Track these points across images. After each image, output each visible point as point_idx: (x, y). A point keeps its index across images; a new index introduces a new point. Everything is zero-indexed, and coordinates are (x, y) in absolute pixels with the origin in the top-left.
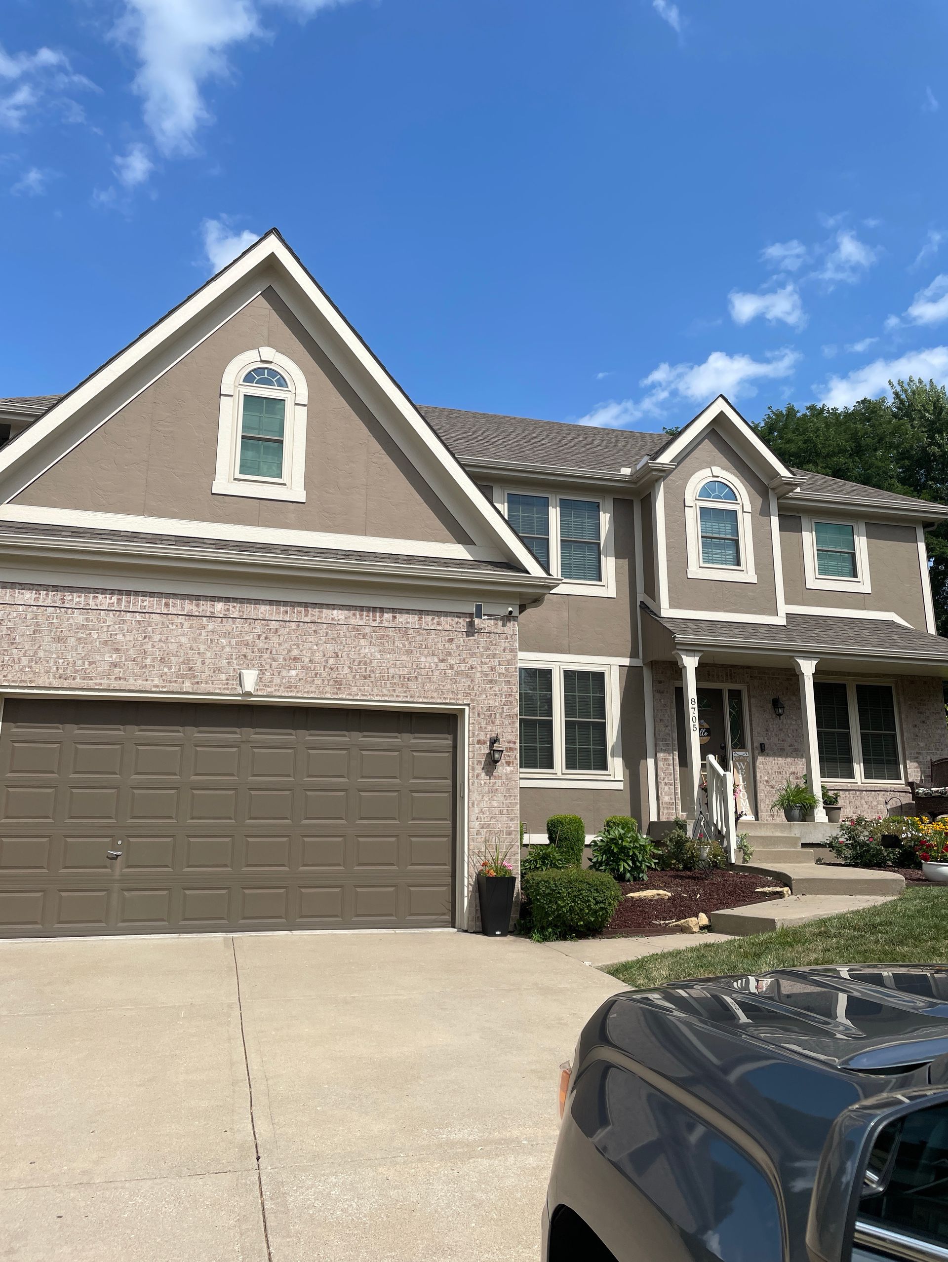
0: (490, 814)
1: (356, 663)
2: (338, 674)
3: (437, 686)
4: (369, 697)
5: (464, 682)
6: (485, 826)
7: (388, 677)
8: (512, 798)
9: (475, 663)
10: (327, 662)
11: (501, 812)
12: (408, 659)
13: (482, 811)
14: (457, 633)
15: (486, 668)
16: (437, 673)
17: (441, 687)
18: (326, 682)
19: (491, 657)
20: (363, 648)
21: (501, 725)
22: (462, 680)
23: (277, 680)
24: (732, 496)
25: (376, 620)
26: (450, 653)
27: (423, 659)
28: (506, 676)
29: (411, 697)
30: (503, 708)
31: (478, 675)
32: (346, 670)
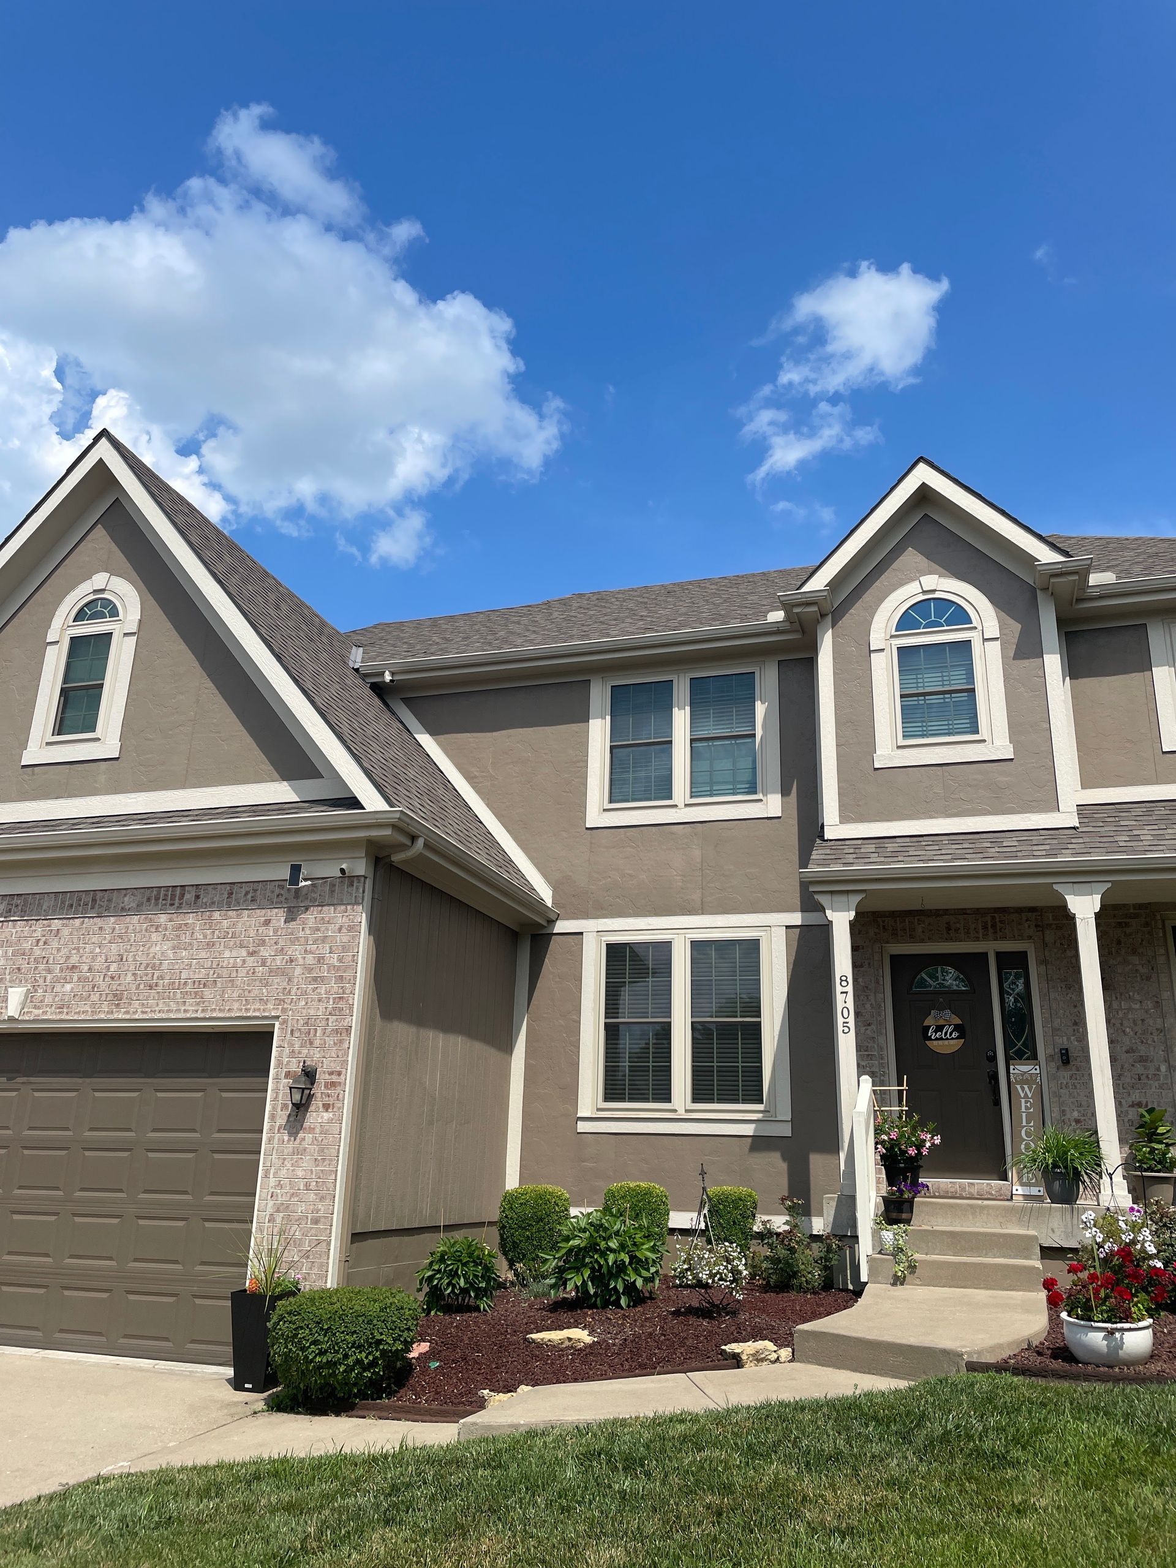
0: (291, 1188)
1: (142, 967)
2: (119, 985)
3: (241, 991)
4: (150, 1015)
5: (278, 982)
6: (281, 1208)
7: (179, 984)
8: (325, 1163)
9: (297, 953)
10: (108, 968)
11: (307, 1187)
12: (208, 955)
13: (279, 1185)
14: (276, 910)
15: (310, 959)
16: (242, 972)
17: (246, 993)
18: (104, 998)
19: (319, 942)
20: (154, 945)
21: (322, 1046)
22: (276, 981)
23: (48, 1000)
24: (960, 616)
25: (173, 904)
26: (264, 941)
27: (227, 954)
28: (338, 969)
29: (203, 1011)
30: (328, 1019)
31: (298, 971)
32: (130, 978)
